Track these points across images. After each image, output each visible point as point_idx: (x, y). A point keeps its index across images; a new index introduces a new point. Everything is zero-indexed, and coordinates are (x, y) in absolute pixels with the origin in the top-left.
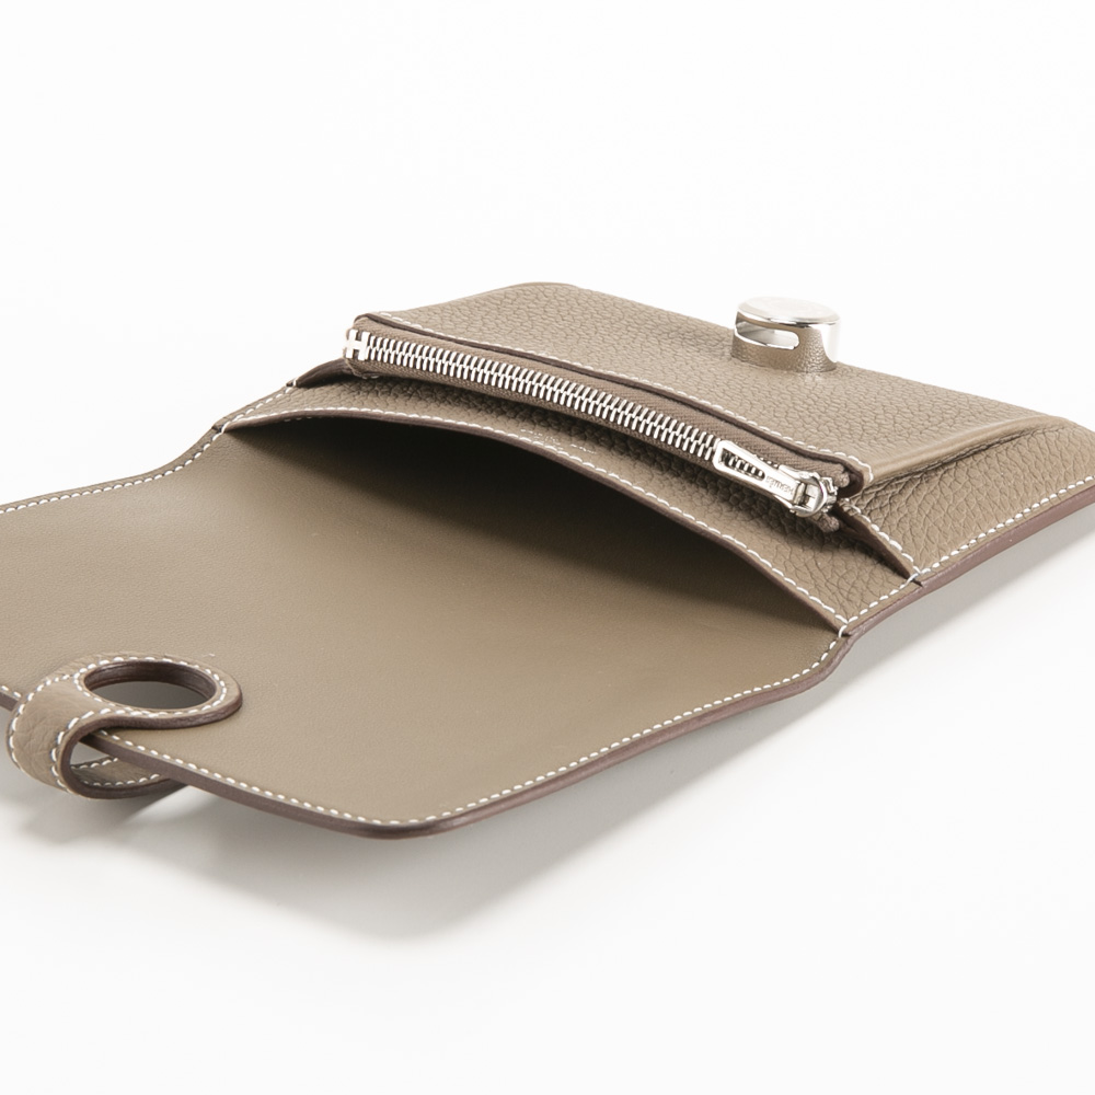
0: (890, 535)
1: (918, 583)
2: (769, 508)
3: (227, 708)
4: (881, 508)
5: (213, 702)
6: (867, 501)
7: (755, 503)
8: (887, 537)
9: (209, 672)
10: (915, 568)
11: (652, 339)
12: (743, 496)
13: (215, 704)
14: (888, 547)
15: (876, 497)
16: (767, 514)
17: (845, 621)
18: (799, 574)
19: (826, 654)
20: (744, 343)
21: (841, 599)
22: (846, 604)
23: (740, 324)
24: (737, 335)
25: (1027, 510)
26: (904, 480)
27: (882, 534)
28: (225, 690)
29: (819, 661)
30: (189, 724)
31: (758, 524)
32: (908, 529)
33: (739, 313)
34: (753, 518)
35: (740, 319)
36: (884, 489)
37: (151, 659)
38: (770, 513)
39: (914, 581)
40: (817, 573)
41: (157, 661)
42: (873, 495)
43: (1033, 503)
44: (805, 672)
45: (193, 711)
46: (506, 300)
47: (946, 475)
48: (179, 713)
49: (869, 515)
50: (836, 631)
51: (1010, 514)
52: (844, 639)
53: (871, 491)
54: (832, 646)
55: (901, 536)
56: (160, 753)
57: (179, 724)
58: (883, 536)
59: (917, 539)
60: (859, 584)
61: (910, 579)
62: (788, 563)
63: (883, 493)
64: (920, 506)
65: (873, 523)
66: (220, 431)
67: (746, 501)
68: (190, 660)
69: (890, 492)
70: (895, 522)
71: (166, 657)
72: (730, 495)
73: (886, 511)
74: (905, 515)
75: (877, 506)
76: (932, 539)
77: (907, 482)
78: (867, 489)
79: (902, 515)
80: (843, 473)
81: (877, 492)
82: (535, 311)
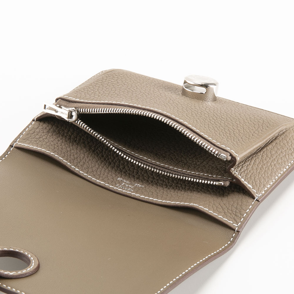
0: (248, 182)
1: (258, 201)
2: (204, 186)
3: (36, 269)
4: (244, 171)
5: (30, 267)
6: (239, 169)
7: (199, 186)
8: (247, 183)
9: (26, 253)
10: (257, 194)
11: (155, 89)
12: (194, 185)
13: (31, 267)
14: (248, 188)
15: (242, 167)
16: (203, 188)
17: (236, 225)
18: (218, 210)
19: (232, 239)
20: (187, 91)
21: (234, 216)
22: (236, 218)
23: (185, 84)
24: (184, 88)
25: (290, 164)
26: (250, 158)
27: (245, 182)
28: (33, 261)
29: (230, 241)
30: (24, 276)
31: (201, 193)
32: (253, 179)
33: (185, 80)
34: (199, 192)
35: (185, 82)
36: (244, 163)
37: (6, 249)
38: (204, 188)
39: (257, 200)
40: (224, 206)
41: (8, 250)
42: (241, 167)
43: (291, 161)
44: (226, 245)
45: (24, 271)
46: (103, 80)
47: (264, 154)
48: (20, 272)
49: (241, 175)
50: (234, 230)
51: (284, 167)
52: (237, 233)
53: (240, 165)
54: (234, 235)
55: (251, 182)
56: (16, 290)
57: (21, 276)
58: (245, 183)
59: (257, 183)
60: (239, 207)
61: (255, 199)
62: (214, 206)
63: (244, 165)
64: (256, 168)
65: (242, 178)
66: (12, 147)
67: (196, 186)
68: (19, 249)
69: (246, 164)
70: (249, 176)
71: (11, 248)
72: (190, 186)
73: (246, 172)
74: (252, 174)
75: (243, 170)
76: (261, 182)
77: (251, 159)
78: (239, 164)
79: (251, 174)
80: (230, 156)
81: (242, 165)
82: (115, 83)
